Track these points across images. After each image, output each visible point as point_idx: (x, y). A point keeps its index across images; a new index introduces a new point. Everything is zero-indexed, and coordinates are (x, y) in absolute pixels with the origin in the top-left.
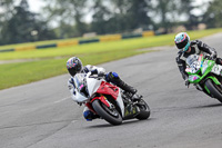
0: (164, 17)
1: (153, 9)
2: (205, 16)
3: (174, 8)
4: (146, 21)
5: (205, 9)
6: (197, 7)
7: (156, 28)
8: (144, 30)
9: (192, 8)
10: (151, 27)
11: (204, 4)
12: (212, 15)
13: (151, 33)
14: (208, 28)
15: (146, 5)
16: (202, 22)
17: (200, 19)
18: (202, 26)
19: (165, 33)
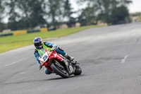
0: (54, 19)
1: (47, 14)
2: (80, 18)
3: (60, 13)
4: (43, 22)
5: (80, 13)
6: (75, 12)
7: (48, 26)
8: (41, 27)
9: (72, 13)
10: (46, 25)
11: (79, 10)
12: (84, 18)
13: (46, 29)
14: (82, 25)
15: (42, 12)
16: (78, 22)
17: (77, 20)
18: (78, 24)
19: (54, 29)
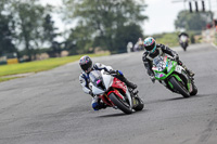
0: (27, 45)
1: (17, 37)
2: (67, 43)
3: (37, 36)
4: (10, 49)
5: (67, 36)
6: (60, 34)
7: (20, 55)
8: (8, 58)
9: (55, 35)
10: (15, 55)
11: (66, 32)
12: (74, 43)
13: (16, 60)
14: (70, 55)
15: (10, 34)
16: (65, 49)
17: (63, 46)
18: (65, 53)
19: (29, 60)
